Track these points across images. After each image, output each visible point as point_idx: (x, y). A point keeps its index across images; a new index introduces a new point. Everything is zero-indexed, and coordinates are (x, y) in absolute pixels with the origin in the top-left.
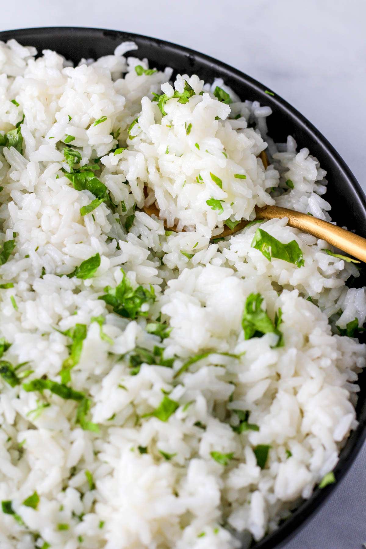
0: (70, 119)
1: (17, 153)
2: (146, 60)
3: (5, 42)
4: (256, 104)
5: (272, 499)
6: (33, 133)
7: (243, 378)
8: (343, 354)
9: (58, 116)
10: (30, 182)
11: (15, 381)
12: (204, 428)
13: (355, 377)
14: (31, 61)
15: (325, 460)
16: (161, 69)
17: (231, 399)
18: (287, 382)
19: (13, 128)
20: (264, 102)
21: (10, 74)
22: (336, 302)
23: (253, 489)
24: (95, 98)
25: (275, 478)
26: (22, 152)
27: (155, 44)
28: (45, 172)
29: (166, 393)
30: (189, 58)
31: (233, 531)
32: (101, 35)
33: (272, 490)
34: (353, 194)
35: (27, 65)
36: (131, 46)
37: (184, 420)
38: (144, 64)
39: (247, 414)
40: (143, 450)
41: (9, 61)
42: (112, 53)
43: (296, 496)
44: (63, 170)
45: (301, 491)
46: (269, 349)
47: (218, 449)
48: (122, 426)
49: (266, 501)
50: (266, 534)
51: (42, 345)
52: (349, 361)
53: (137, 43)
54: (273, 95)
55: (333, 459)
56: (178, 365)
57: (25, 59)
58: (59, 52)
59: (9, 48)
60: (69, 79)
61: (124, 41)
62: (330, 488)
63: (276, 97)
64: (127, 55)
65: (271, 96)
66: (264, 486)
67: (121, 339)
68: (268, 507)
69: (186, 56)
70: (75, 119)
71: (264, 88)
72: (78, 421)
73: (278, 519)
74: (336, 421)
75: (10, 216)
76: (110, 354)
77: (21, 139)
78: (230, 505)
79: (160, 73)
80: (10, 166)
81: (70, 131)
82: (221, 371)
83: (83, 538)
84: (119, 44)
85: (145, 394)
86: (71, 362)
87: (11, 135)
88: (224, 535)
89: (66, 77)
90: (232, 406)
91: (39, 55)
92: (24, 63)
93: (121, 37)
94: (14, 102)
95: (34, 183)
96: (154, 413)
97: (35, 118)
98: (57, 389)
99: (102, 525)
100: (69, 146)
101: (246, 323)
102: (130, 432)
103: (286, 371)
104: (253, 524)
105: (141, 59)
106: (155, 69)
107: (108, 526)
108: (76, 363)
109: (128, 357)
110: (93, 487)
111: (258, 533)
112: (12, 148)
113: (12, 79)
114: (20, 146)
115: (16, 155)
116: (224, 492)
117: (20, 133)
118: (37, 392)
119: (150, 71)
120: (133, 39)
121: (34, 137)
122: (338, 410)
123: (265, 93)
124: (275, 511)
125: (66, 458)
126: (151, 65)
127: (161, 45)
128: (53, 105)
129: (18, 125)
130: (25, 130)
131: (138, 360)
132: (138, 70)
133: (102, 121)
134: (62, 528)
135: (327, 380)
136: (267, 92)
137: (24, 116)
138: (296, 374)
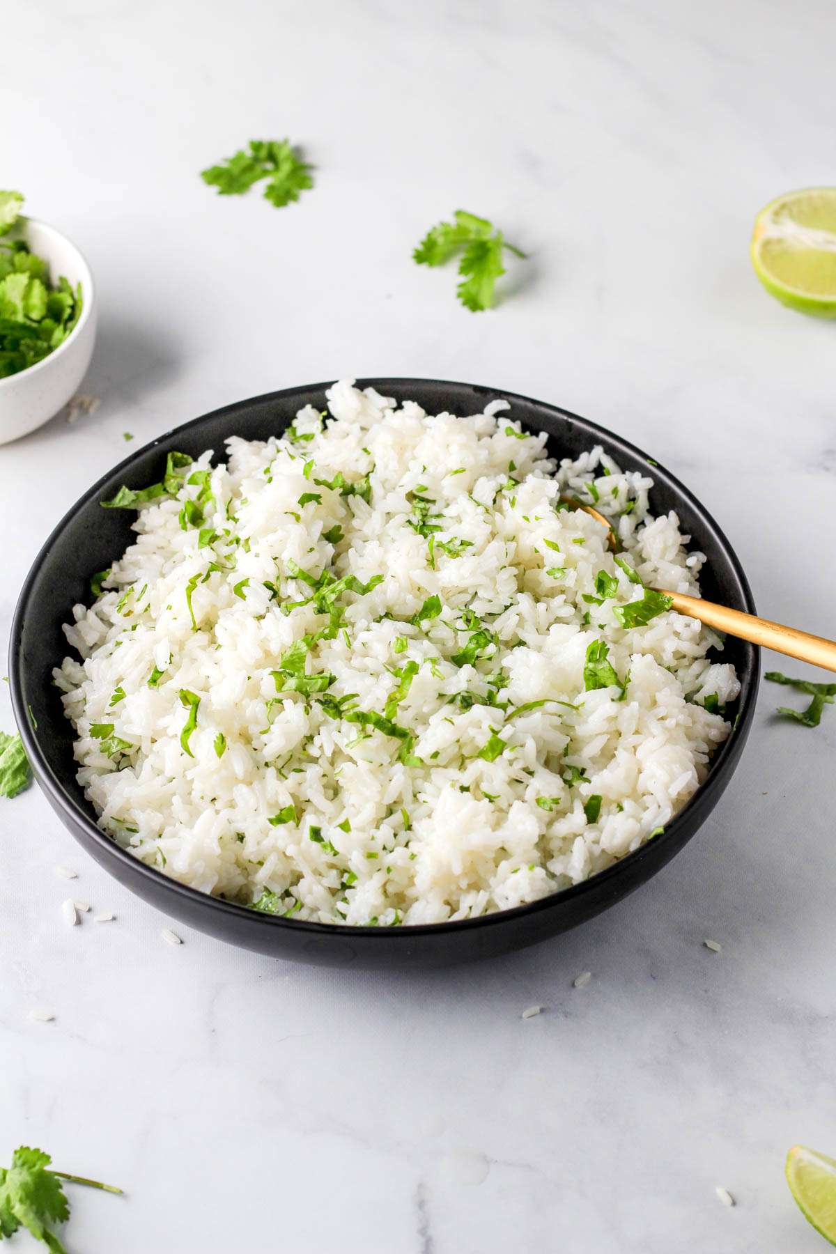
0: (425, 469)
1: (363, 502)
2: (518, 423)
3: (362, 390)
4: (637, 475)
5: (597, 850)
6: (383, 483)
7: (581, 731)
8: (694, 723)
9: (411, 464)
10: (373, 532)
11: (339, 713)
12: (531, 773)
13: (706, 748)
14: (389, 412)
15: (657, 816)
16: (535, 433)
17: (566, 753)
18: (629, 740)
19: (362, 477)
20: (646, 473)
21: (363, 426)
22: (698, 676)
24: (454, 448)
25: (602, 830)
26: (368, 502)
27: (530, 405)
28: (390, 522)
29: (495, 732)
30: (566, 421)
31: (551, 873)
32: (470, 391)
33: (597, 842)
34: (731, 570)
35: (384, 417)
36: (503, 405)
37: (511, 763)
38: (517, 426)
39: (583, 772)
40: (464, 789)
41: (363, 412)
42: (482, 413)
44: (409, 522)
45: (628, 844)
46: (610, 701)
47: (545, 795)
48: (445, 767)
49: (590, 851)
51: (370, 680)
52: (699, 729)
53: (510, 403)
54: (656, 464)
55: (667, 815)
56: (511, 710)
57: (382, 410)
58: (422, 405)
59: (366, 396)
60: (428, 430)
61: (496, 399)
63: (659, 467)
64: (498, 415)
65: (654, 466)
66: (589, 836)
67: (454, 679)
69: (563, 420)
70: (430, 469)
71: (646, 457)
72: (399, 758)
74: (673, 778)
75: (350, 565)
76: (441, 696)
77: (369, 489)
78: (549, 850)
79: (534, 438)
80: (354, 516)
81: (423, 480)
82: (557, 721)
83: (392, 868)
84: (489, 401)
85: (472, 732)
86: (398, 695)
87: (358, 484)
88: (540, 874)
89: (425, 428)
90: (567, 761)
91: (400, 407)
92: (381, 415)
93: (492, 394)
94: (365, 450)
95: (377, 532)
96: (481, 754)
97: (386, 467)
98: (380, 724)
99: (413, 856)
100: (423, 500)
101: (588, 672)
102: (453, 772)
103: (626, 726)
104: (573, 870)
105: (513, 420)
106: (528, 433)
107: (419, 859)
108: (403, 698)
109: (459, 698)
110: (409, 828)
112: (358, 497)
113: (365, 431)
114: (367, 495)
115: (362, 504)
117: (369, 483)
118: (359, 724)
119: (522, 435)
120: (505, 397)
121: (384, 488)
122: (676, 768)
123: (646, 463)
125: (382, 793)
126: (525, 428)
127: (537, 406)
128: (408, 454)
129: (367, 476)
130: (374, 481)
131: (469, 701)
132: (509, 432)
133: (460, 472)
134: (371, 856)
135: (671, 740)
136: (649, 461)
137: (375, 465)
138: (637, 732)
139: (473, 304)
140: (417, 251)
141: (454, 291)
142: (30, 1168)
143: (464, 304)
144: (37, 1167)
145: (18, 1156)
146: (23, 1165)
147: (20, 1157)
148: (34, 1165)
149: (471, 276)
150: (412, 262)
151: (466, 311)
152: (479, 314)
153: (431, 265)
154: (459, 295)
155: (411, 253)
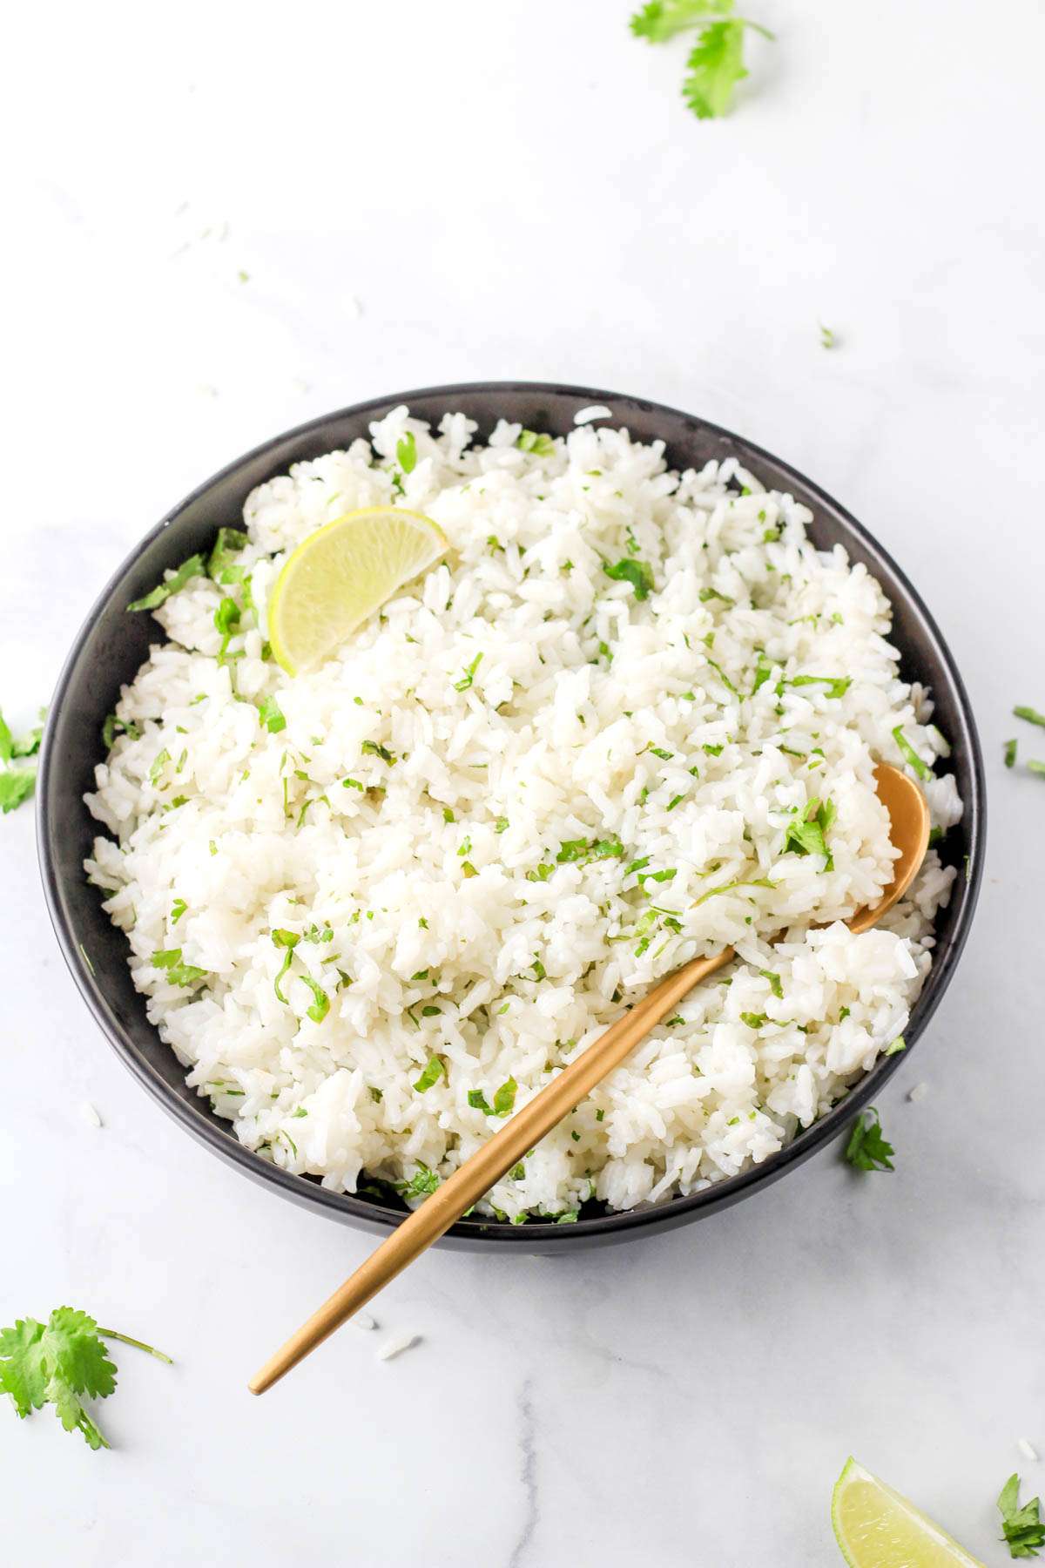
2: (625, 433)
5: (823, 1073)
15: (892, 1021)
16: (648, 443)
23: (797, 1060)
25: (826, 1044)
31: (774, 1115)
33: (823, 1061)
38: (623, 437)
43: (855, 1068)
45: (862, 1061)
49: (815, 1076)
50: (817, 1119)
55: (904, 1020)
62: (898, 1056)
66: (811, 1056)
68: (817, 1081)
73: (831, 1098)
78: (767, 1080)
88: (763, 1120)
104: (801, 1106)
105: (618, 430)
106: (638, 443)
111: (807, 1118)
116: (759, 1065)
124: (827, 1087)
126: (633, 438)
139: (702, 109)
140: (636, 17)
141: (678, 86)
142: (70, 1333)
143: (690, 106)
144: (78, 1333)
145: (57, 1316)
146: (62, 1329)
147: (59, 1319)
148: (75, 1331)
149: (703, 68)
150: (628, 32)
151: (690, 117)
152: (707, 124)
153: (652, 41)
154: (685, 92)
155: (629, 19)
